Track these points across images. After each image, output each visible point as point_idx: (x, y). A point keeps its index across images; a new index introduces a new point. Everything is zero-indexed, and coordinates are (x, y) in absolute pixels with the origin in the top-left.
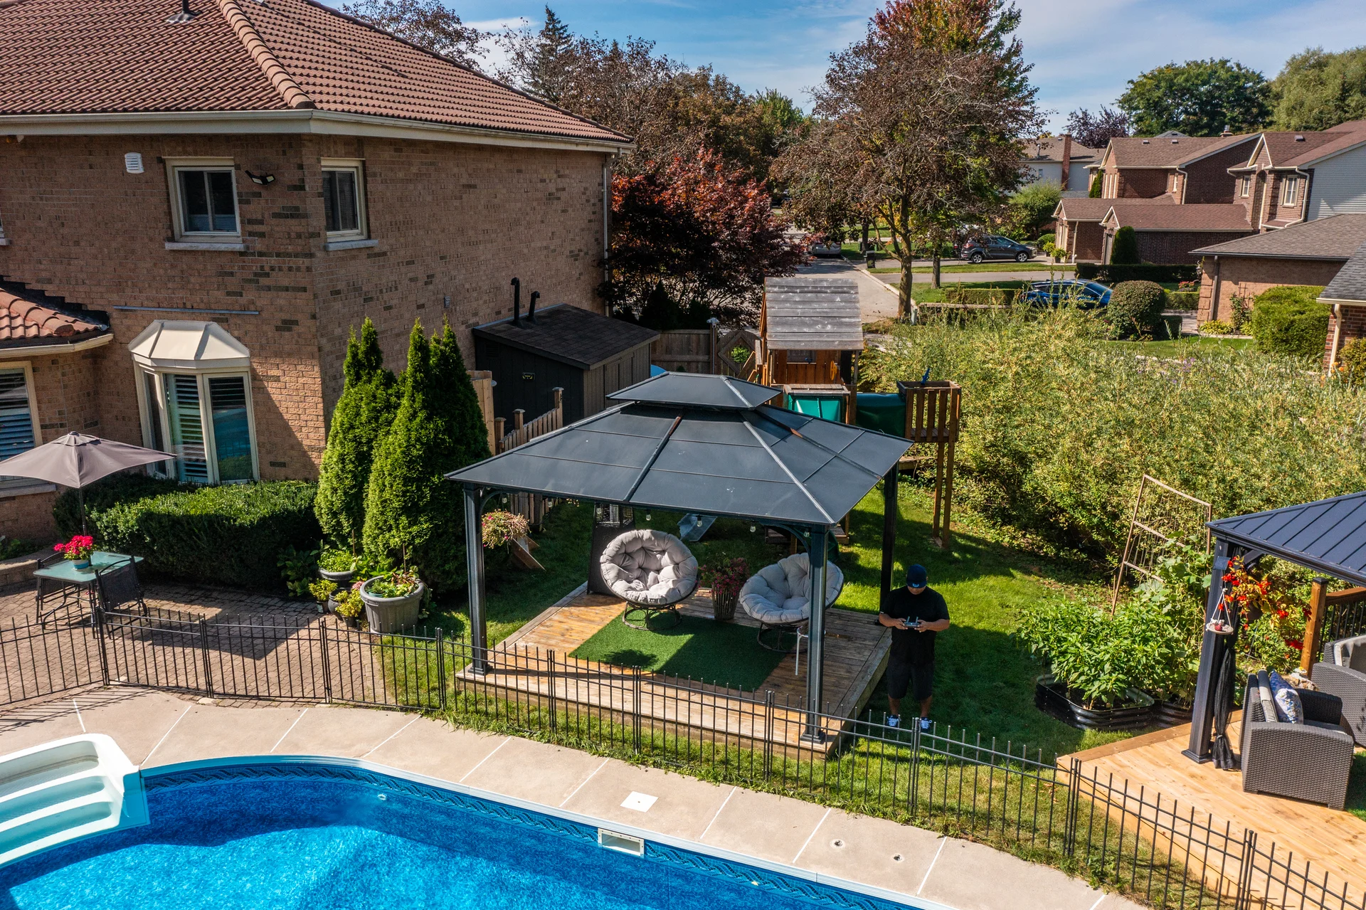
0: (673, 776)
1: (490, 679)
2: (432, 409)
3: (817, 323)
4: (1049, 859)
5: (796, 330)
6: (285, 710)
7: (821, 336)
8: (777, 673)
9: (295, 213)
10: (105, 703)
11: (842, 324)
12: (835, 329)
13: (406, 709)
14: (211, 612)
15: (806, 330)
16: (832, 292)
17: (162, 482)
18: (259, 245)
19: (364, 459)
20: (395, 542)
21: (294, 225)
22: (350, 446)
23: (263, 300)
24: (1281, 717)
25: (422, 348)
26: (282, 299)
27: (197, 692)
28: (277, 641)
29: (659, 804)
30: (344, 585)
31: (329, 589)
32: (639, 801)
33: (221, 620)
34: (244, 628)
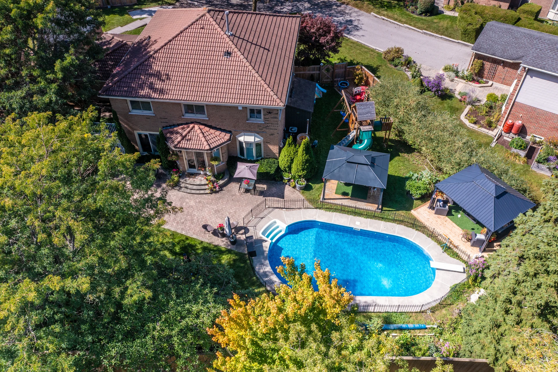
0: (360, 218)
1: (326, 201)
2: (306, 154)
3: (367, 114)
4: (411, 227)
5: (363, 116)
6: (298, 211)
7: (368, 117)
8: (368, 194)
9: (276, 118)
10: (270, 212)
11: (371, 114)
13: (316, 208)
14: (265, 186)
15: (365, 116)
16: (369, 106)
17: (243, 159)
18: (267, 122)
19: (292, 161)
20: (300, 174)
21: (275, 120)
22: (289, 159)
23: (267, 130)
24: (440, 206)
26: (272, 131)
27: (282, 208)
28: (283, 193)
29: (361, 223)
30: (289, 180)
31: (286, 181)
32: (358, 223)
33: (268, 188)
34: (274, 190)
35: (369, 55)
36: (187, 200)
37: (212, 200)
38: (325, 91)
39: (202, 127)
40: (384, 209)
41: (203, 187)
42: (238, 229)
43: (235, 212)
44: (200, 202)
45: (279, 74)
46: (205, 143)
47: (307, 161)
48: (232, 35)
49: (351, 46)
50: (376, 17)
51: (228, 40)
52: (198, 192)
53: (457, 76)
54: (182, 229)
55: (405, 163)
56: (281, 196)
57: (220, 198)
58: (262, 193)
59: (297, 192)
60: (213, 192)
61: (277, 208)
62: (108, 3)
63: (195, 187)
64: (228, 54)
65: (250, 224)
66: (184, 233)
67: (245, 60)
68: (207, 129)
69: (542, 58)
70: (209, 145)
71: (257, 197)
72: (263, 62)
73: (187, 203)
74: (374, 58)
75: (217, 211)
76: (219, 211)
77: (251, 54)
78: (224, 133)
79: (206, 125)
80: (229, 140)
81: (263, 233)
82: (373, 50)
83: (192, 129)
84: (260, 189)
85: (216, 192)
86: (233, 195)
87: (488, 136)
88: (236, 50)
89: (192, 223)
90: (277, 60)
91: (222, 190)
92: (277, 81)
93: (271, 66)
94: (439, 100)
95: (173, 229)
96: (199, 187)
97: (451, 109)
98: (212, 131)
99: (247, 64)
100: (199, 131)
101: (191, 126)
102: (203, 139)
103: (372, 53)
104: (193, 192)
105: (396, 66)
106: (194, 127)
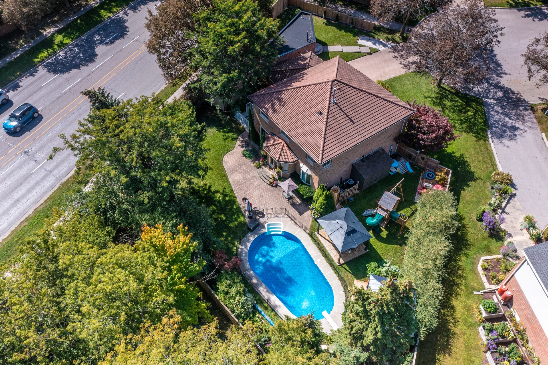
0: (324, 259)
1: (318, 235)
2: (325, 200)
6: (299, 228)
10: (284, 217)
13: (309, 234)
14: (299, 202)
16: (393, 200)
18: (314, 166)
19: (318, 198)
21: (318, 168)
23: (314, 171)
25: (326, 194)
26: (316, 173)
28: (303, 213)
29: (320, 262)
30: (312, 209)
31: (311, 208)
32: (319, 260)
33: (300, 204)
34: (301, 208)
35: (485, 166)
36: (255, 180)
37: (266, 189)
38: (411, 171)
39: (285, 145)
40: (345, 266)
41: (268, 179)
42: (260, 213)
43: (269, 204)
44: (260, 185)
45: (342, 143)
46: (278, 156)
47: (324, 205)
48: (334, 102)
49: (481, 151)
50: (543, 139)
51: (327, 105)
52: (264, 179)
53: (528, 229)
54: (238, 192)
55: (398, 254)
56: (301, 214)
57: (271, 191)
58: (294, 205)
59: (311, 218)
60: (271, 184)
61: (290, 218)
62: (352, 24)
63: (265, 176)
64: (321, 113)
65: (269, 216)
66: (236, 195)
67: (325, 123)
68: (286, 148)
69: (543, 256)
70: (279, 158)
71: (289, 204)
72: (339, 130)
73: (254, 181)
74: (484, 171)
75: (262, 196)
76: (262, 197)
77: (335, 121)
78: (293, 157)
79: (288, 146)
80: (294, 162)
81: (268, 225)
82: (494, 165)
83: (280, 143)
84: (295, 202)
85: (272, 186)
86: (278, 194)
87: (482, 284)
88: (326, 114)
89: (245, 193)
90: (353, 133)
91: (276, 187)
92: (334, 147)
93: (342, 135)
94: (486, 235)
95: (234, 189)
96: (266, 177)
97: (485, 248)
98: (288, 151)
99: (324, 126)
100: (281, 147)
101: (281, 141)
102: (279, 153)
103: (489, 166)
104: (262, 177)
105: (492, 188)
106: (281, 143)
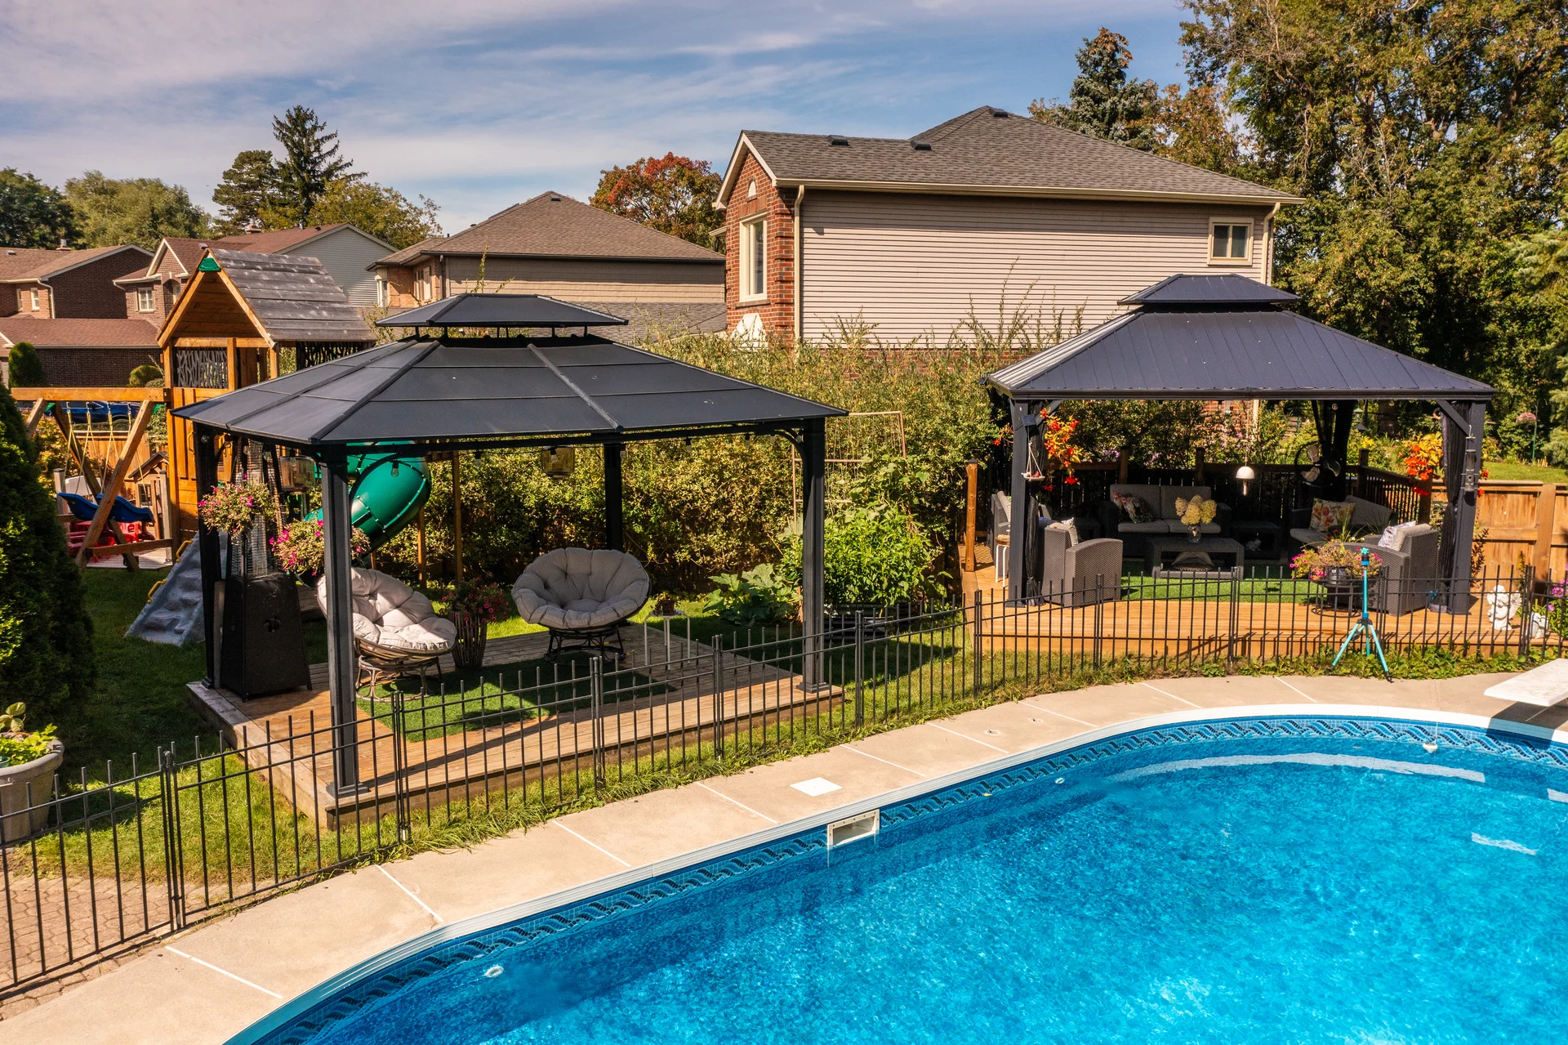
3: (309, 308)
5: (289, 316)
6: (128, 969)
7: (324, 325)
11: (336, 311)
12: (333, 316)
13: (338, 870)
15: (302, 316)
16: (300, 272)
32: (816, 786)
